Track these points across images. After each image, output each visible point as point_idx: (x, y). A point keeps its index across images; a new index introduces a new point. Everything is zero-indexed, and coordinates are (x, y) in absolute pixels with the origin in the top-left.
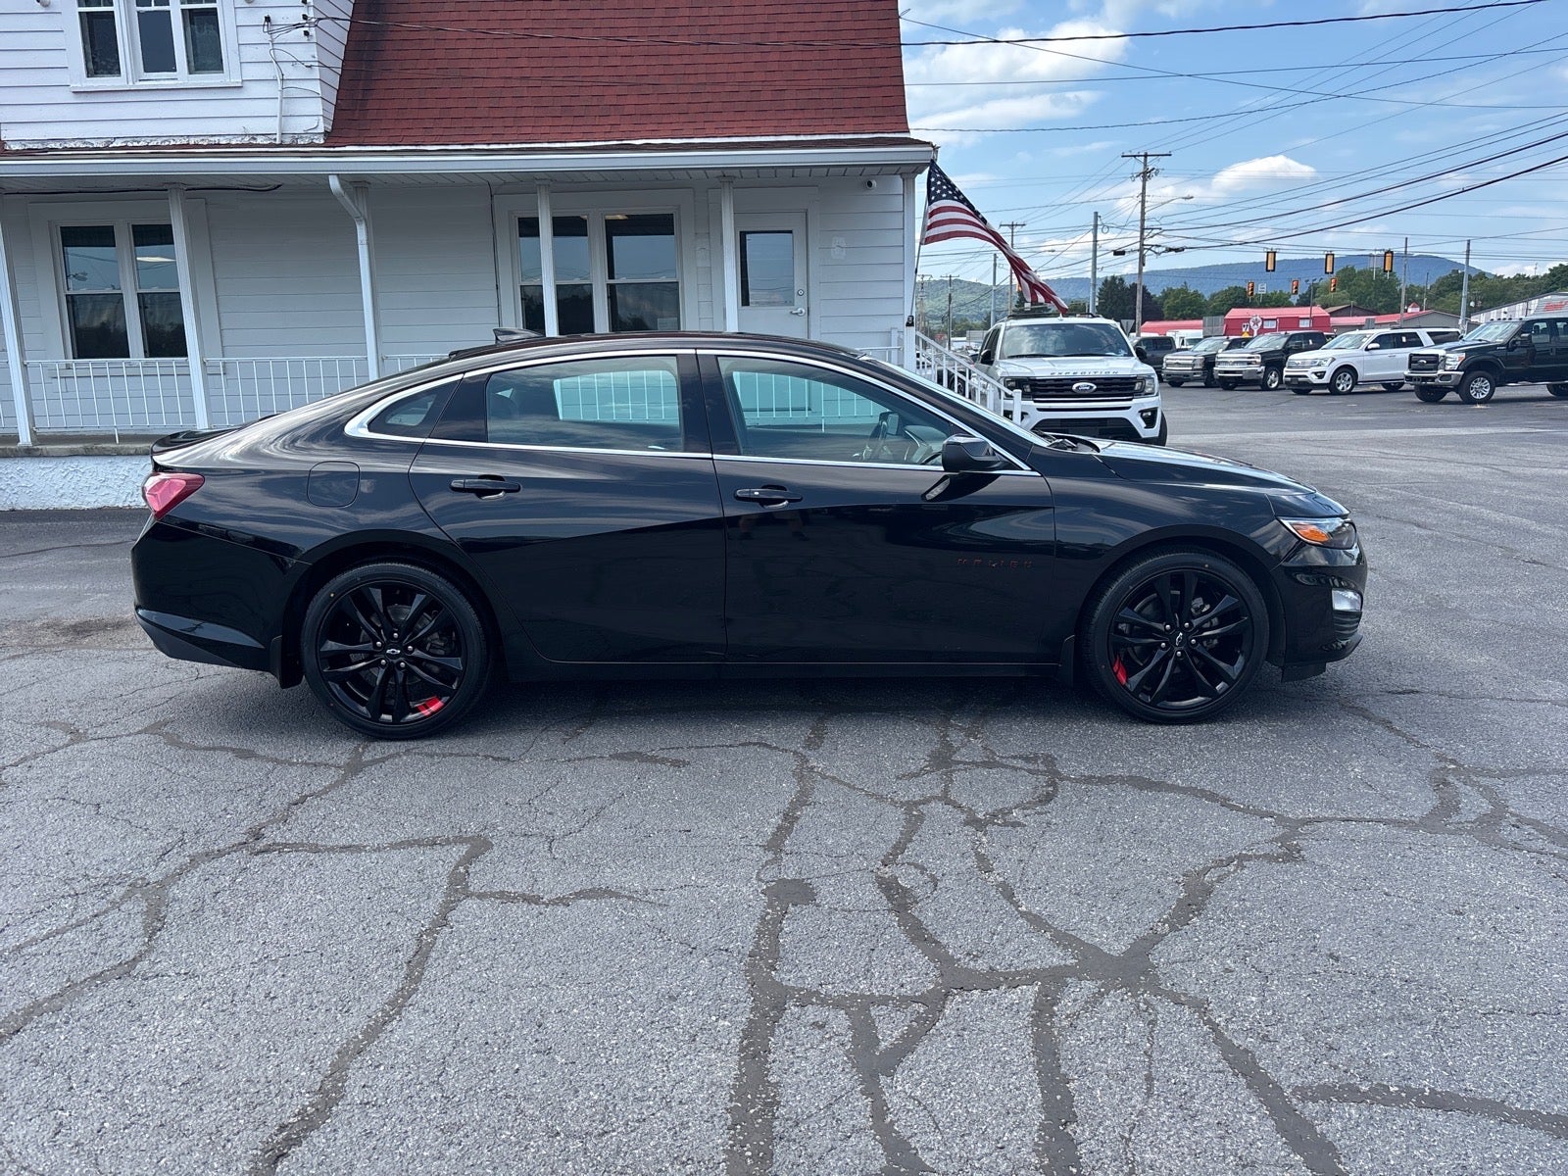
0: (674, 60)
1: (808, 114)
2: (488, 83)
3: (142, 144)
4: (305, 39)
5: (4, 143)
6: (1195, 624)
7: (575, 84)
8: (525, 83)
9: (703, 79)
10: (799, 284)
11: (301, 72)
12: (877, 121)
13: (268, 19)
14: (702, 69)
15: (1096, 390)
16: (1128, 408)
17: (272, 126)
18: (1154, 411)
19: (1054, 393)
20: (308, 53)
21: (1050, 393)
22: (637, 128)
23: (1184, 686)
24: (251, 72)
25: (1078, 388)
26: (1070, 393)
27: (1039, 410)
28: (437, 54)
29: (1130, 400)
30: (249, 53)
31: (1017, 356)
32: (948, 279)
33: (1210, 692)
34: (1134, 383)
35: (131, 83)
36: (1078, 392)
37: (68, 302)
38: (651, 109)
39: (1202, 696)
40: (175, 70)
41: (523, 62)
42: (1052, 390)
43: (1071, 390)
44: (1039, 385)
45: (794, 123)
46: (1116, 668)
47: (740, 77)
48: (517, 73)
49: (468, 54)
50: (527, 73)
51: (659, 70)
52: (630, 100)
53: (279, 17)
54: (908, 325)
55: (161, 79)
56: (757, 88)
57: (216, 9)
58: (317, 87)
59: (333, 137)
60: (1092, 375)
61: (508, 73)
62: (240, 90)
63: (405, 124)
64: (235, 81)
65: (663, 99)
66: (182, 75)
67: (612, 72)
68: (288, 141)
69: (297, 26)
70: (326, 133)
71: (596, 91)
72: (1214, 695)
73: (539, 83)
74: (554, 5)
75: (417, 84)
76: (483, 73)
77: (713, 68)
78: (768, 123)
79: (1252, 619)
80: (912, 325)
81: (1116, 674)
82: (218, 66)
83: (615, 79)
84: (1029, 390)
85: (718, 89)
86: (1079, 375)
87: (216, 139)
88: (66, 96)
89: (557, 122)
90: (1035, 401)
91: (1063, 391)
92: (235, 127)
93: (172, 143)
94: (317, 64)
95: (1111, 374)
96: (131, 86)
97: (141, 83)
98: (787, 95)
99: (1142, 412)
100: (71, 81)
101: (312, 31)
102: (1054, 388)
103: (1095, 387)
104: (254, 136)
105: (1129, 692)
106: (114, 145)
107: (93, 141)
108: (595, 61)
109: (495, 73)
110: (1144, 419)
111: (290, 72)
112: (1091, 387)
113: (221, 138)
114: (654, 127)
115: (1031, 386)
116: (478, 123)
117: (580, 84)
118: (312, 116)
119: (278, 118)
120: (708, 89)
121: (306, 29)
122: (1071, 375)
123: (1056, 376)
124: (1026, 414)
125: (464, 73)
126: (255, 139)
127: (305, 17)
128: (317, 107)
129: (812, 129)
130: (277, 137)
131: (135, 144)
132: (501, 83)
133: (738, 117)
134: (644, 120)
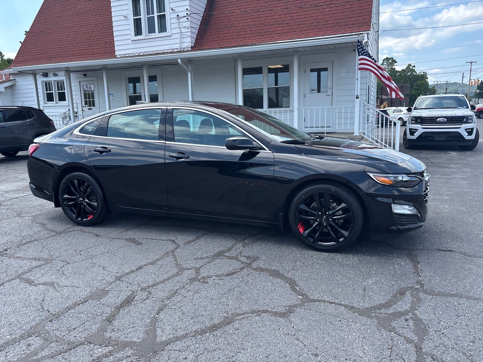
0: (294, 15)
1: (336, 28)
2: (238, 28)
3: (147, 54)
4: (187, 20)
5: (116, 55)
6: (330, 213)
7: (262, 25)
8: (248, 27)
9: (302, 20)
10: (329, 85)
11: (186, 30)
12: (360, 28)
13: (178, 16)
14: (303, 16)
15: (447, 121)
16: (460, 128)
17: (178, 46)
18: (472, 129)
19: (429, 122)
20: (187, 24)
21: (427, 122)
22: (279, 37)
23: (326, 237)
24: (174, 31)
25: (439, 120)
26: (436, 122)
27: (422, 128)
28: (225, 21)
29: (461, 125)
30: (173, 26)
31: (420, 109)
32: (446, 82)
33: (336, 240)
34: (464, 119)
35: (145, 37)
36: (439, 122)
37: (129, 97)
38: (285, 31)
39: (334, 242)
40: (155, 33)
41: (248, 21)
42: (429, 121)
43: (436, 121)
44: (424, 119)
45: (330, 31)
46: (299, 227)
47: (314, 18)
48: (246, 24)
49: (234, 20)
50: (249, 23)
51: (289, 18)
52: (279, 29)
53: (181, 15)
54: (356, 98)
55: (152, 35)
56: (320, 21)
57: (165, 14)
58: (189, 34)
59: (193, 48)
60: (445, 115)
61: (244, 24)
62: (171, 37)
63: (213, 42)
64: (170, 34)
65: (289, 28)
66: (157, 34)
67: (274, 20)
68: (182, 50)
69: (184, 17)
70: (192, 47)
71: (269, 27)
72: (338, 242)
73: (252, 26)
74: (260, 2)
75: (218, 30)
76: (237, 25)
77: (306, 16)
78: (321, 32)
79: (353, 213)
80: (358, 98)
81: (299, 229)
82: (165, 31)
83: (275, 23)
84: (419, 121)
85: (307, 22)
86: (440, 115)
87: (164, 51)
88: (130, 42)
89: (256, 38)
90: (421, 125)
91: (433, 121)
92: (168, 47)
93: (154, 53)
94: (190, 27)
95: (454, 115)
96: (145, 38)
97: (148, 37)
98: (329, 22)
99: (466, 129)
100: (131, 38)
101: (189, 18)
102: (429, 120)
103: (446, 120)
104: (173, 49)
105: (304, 237)
106: (141, 54)
107: (136, 54)
108: (270, 18)
109: (240, 25)
110: (467, 132)
111: (183, 30)
112: (444, 120)
113: (166, 51)
114: (285, 37)
115: (420, 120)
116: (233, 40)
117: (264, 25)
118: (188, 43)
119: (179, 44)
120: (304, 23)
121: (187, 17)
122: (437, 116)
123: (431, 116)
124: (418, 130)
125: (232, 26)
126: (174, 50)
127: (187, 14)
128: (189, 40)
129: (336, 33)
130: (179, 49)
131: (145, 54)
132: (241, 27)
133: (312, 31)
134: (282, 35)
